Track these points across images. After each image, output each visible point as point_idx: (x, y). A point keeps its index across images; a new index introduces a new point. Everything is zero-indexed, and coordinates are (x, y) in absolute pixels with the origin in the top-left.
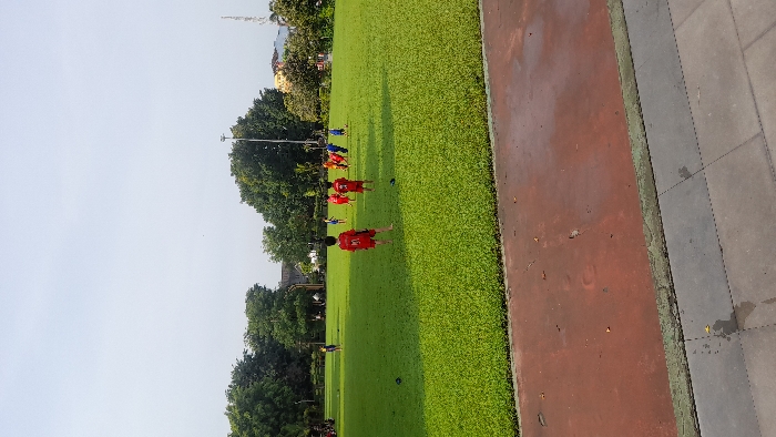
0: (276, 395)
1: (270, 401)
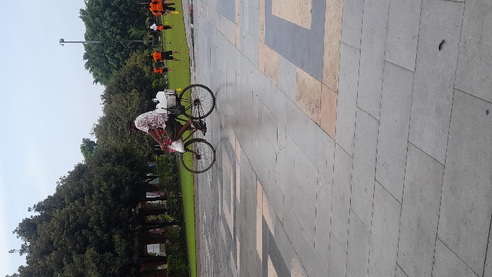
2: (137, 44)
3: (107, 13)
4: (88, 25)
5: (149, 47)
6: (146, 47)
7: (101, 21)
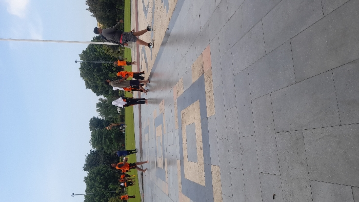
0: (105, 172)
1: (103, 175)
2: (113, 193)
3: (98, 178)
4: (88, 184)
5: (119, 194)
6: (117, 195)
7: (95, 182)
